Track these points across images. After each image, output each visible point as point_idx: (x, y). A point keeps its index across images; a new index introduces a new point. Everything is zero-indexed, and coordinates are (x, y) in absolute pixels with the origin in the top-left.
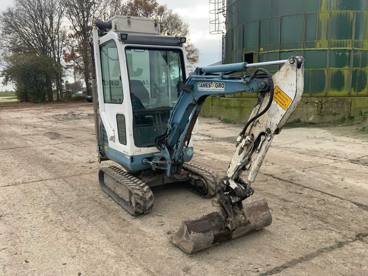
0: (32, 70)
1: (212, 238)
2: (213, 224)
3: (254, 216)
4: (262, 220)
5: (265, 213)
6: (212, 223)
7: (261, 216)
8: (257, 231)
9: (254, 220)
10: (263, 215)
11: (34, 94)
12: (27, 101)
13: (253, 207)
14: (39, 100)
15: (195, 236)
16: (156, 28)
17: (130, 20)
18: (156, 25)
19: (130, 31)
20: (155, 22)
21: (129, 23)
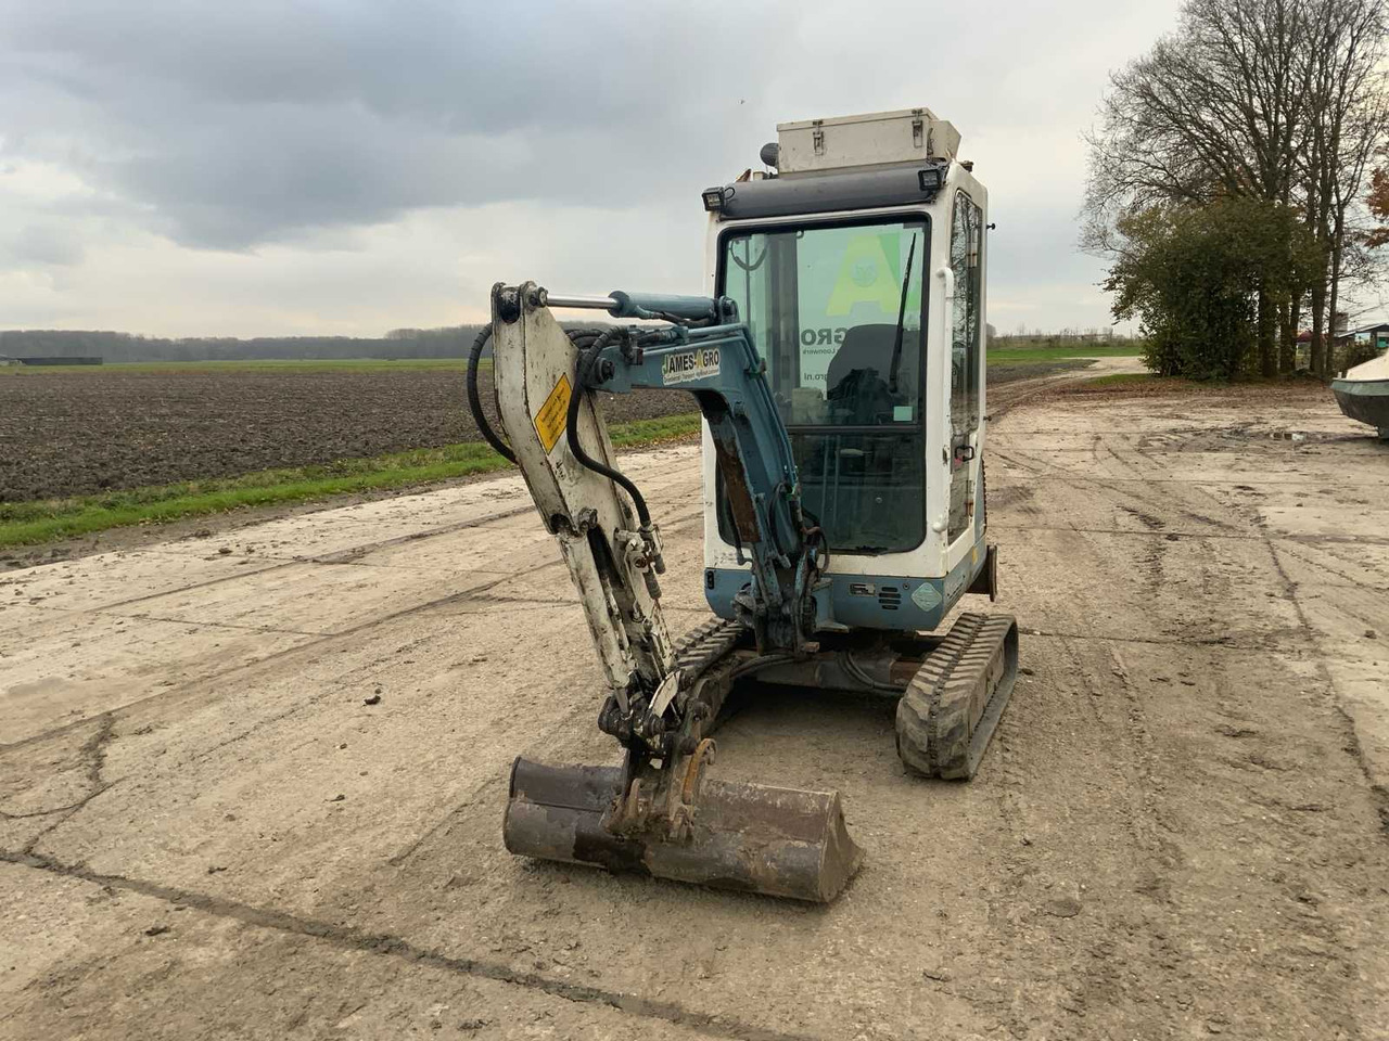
0: (1201, 262)
1: (568, 835)
2: (589, 799)
3: (747, 834)
4: (773, 860)
5: (803, 844)
6: (588, 795)
7: (778, 847)
8: (757, 895)
9: (742, 848)
10: (789, 848)
11: (1202, 348)
12: (1175, 372)
13: (762, 803)
14: (1213, 373)
15: (523, 809)
16: (918, 139)
17: (822, 129)
18: (918, 128)
19: (821, 167)
20: (915, 119)
21: (819, 140)
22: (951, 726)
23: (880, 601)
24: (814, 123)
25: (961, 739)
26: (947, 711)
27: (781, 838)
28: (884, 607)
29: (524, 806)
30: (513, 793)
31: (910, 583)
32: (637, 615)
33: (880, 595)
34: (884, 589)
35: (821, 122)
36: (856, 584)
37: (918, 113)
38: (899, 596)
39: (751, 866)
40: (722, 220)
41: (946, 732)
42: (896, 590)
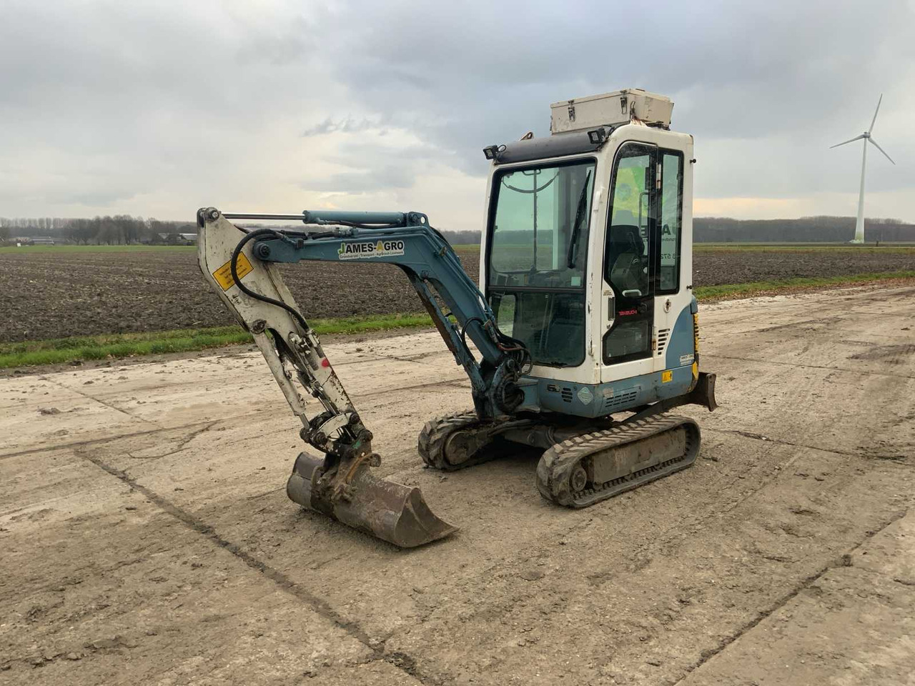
4: (379, 519)
5: (393, 513)
9: (369, 511)
10: (387, 515)
16: (624, 109)
17: (573, 106)
18: (624, 102)
19: (573, 129)
20: (622, 96)
21: (572, 113)
22: (560, 472)
23: (563, 396)
24: (569, 102)
25: (564, 481)
26: (561, 463)
27: (385, 508)
28: (565, 400)
29: (298, 477)
30: (294, 470)
31: (577, 386)
32: (311, 379)
33: (563, 392)
34: (564, 389)
35: (573, 101)
36: (551, 385)
37: (624, 92)
38: (571, 394)
39: (370, 521)
40: (496, 164)
41: (557, 475)
42: (570, 390)
